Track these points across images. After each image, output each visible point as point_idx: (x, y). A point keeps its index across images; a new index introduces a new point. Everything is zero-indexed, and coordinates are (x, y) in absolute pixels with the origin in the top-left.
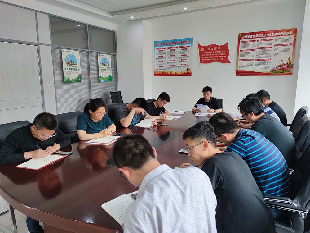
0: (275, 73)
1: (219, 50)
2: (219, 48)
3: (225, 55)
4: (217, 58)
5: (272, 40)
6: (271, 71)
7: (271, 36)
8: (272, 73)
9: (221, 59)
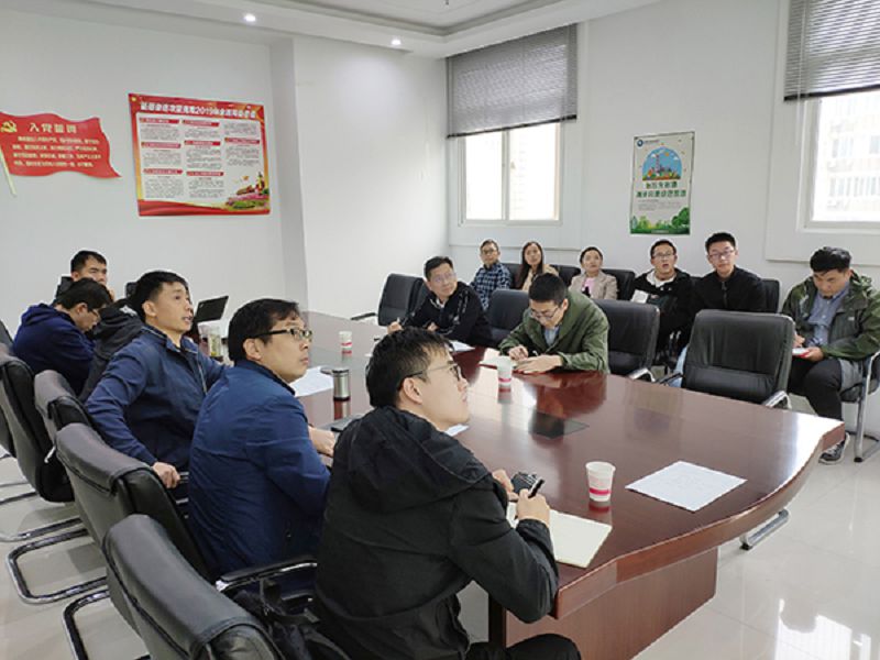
0: (236, 207)
1: (71, 135)
2: (72, 129)
3: (95, 153)
4: (72, 160)
5: (216, 125)
6: (227, 203)
7: (214, 116)
8: (231, 209)
9: (86, 164)
